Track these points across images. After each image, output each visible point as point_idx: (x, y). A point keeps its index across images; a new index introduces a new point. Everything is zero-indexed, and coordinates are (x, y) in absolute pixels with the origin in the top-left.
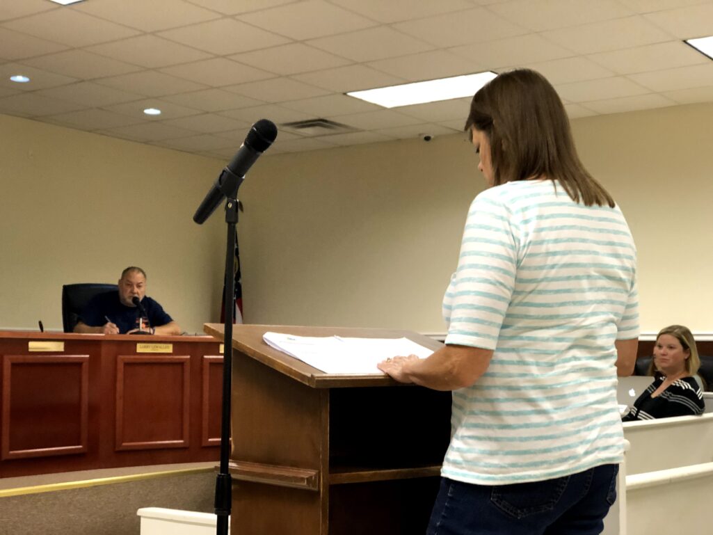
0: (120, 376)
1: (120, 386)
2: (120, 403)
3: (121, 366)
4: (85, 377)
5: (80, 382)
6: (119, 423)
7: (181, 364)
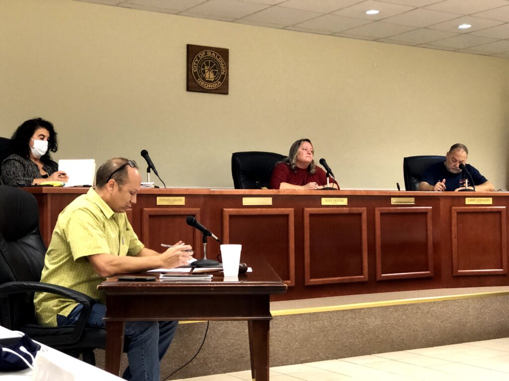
0: (454, 221)
1: (454, 229)
2: (455, 241)
3: (454, 215)
4: (430, 222)
5: (426, 226)
6: (455, 256)
7: (499, 212)
